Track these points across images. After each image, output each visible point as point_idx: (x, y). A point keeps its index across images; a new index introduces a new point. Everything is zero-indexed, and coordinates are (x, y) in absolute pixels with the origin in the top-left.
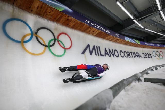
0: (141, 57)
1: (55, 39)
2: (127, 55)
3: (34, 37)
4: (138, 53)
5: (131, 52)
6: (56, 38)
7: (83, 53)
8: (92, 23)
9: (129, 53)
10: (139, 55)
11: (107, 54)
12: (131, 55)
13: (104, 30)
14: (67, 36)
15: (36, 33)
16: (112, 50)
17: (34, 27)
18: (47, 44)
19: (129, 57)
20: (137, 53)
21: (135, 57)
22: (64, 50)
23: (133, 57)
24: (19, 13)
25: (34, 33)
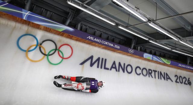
0: (171, 79)
1: (56, 50)
2: (147, 73)
3: (38, 47)
4: (167, 74)
5: (155, 71)
6: (58, 48)
7: (82, 64)
8: (95, 39)
9: (150, 72)
10: (168, 77)
11: (115, 68)
12: (153, 74)
13: (112, 45)
14: (69, 47)
15: (41, 44)
16: (124, 64)
17: (41, 39)
18: (47, 54)
19: (149, 77)
20: (164, 73)
21: (159, 78)
22: (61, 59)
23: (155, 78)
24: (32, 30)
25: (39, 44)
